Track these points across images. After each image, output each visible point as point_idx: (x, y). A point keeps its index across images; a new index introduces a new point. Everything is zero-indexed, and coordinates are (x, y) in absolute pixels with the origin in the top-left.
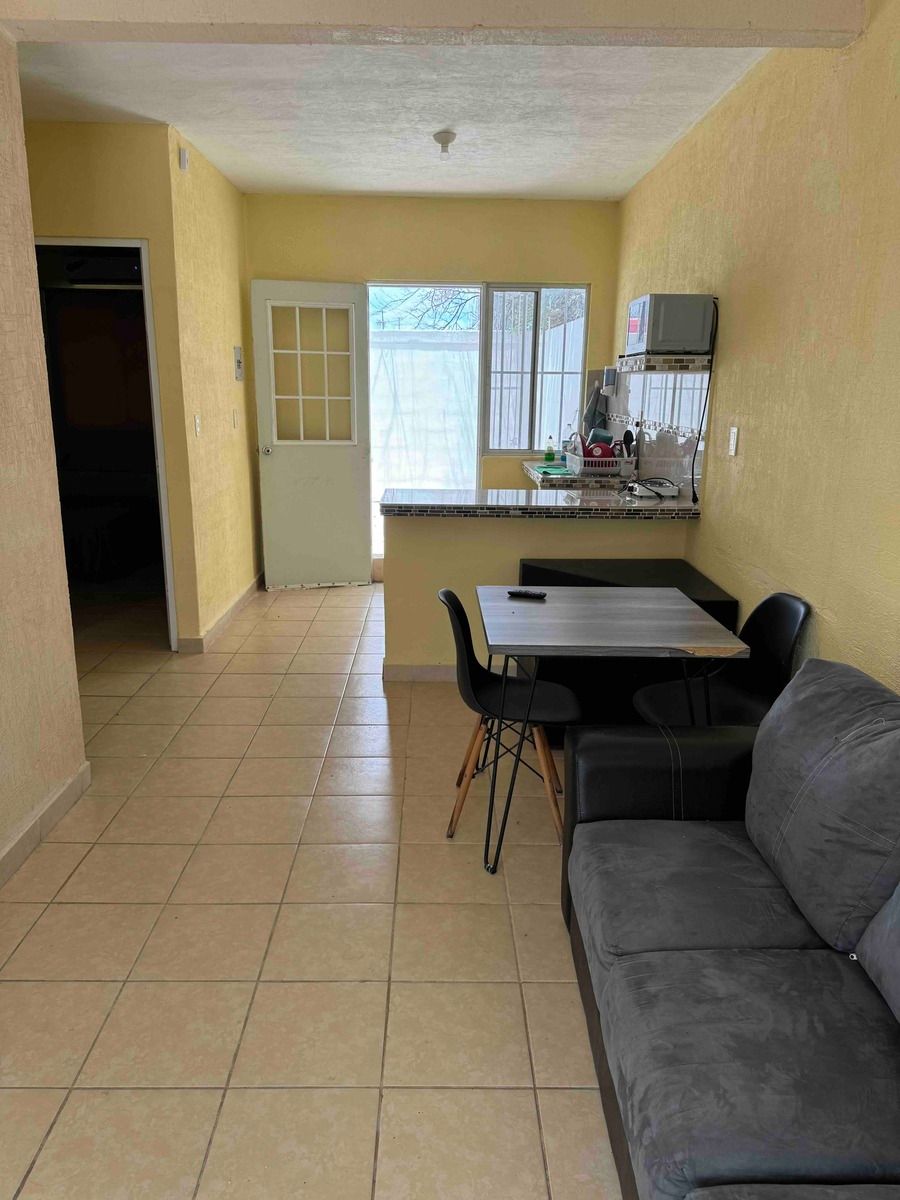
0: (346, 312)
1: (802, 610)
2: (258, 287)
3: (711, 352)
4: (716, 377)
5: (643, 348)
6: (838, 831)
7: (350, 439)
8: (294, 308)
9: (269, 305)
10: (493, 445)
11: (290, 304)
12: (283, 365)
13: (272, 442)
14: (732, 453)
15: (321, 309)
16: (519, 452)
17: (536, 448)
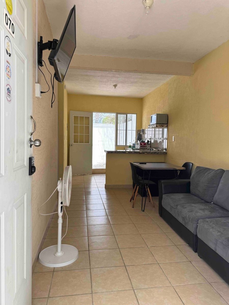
0: (89, 118)
1: (191, 164)
2: (72, 112)
3: (167, 124)
4: (168, 128)
5: (155, 123)
6: (207, 186)
7: (88, 143)
8: (78, 117)
9: (73, 116)
10: (118, 144)
11: (78, 116)
12: (76, 128)
13: (73, 143)
14: (173, 141)
15: (84, 117)
16: (123, 146)
17: (127, 145)
